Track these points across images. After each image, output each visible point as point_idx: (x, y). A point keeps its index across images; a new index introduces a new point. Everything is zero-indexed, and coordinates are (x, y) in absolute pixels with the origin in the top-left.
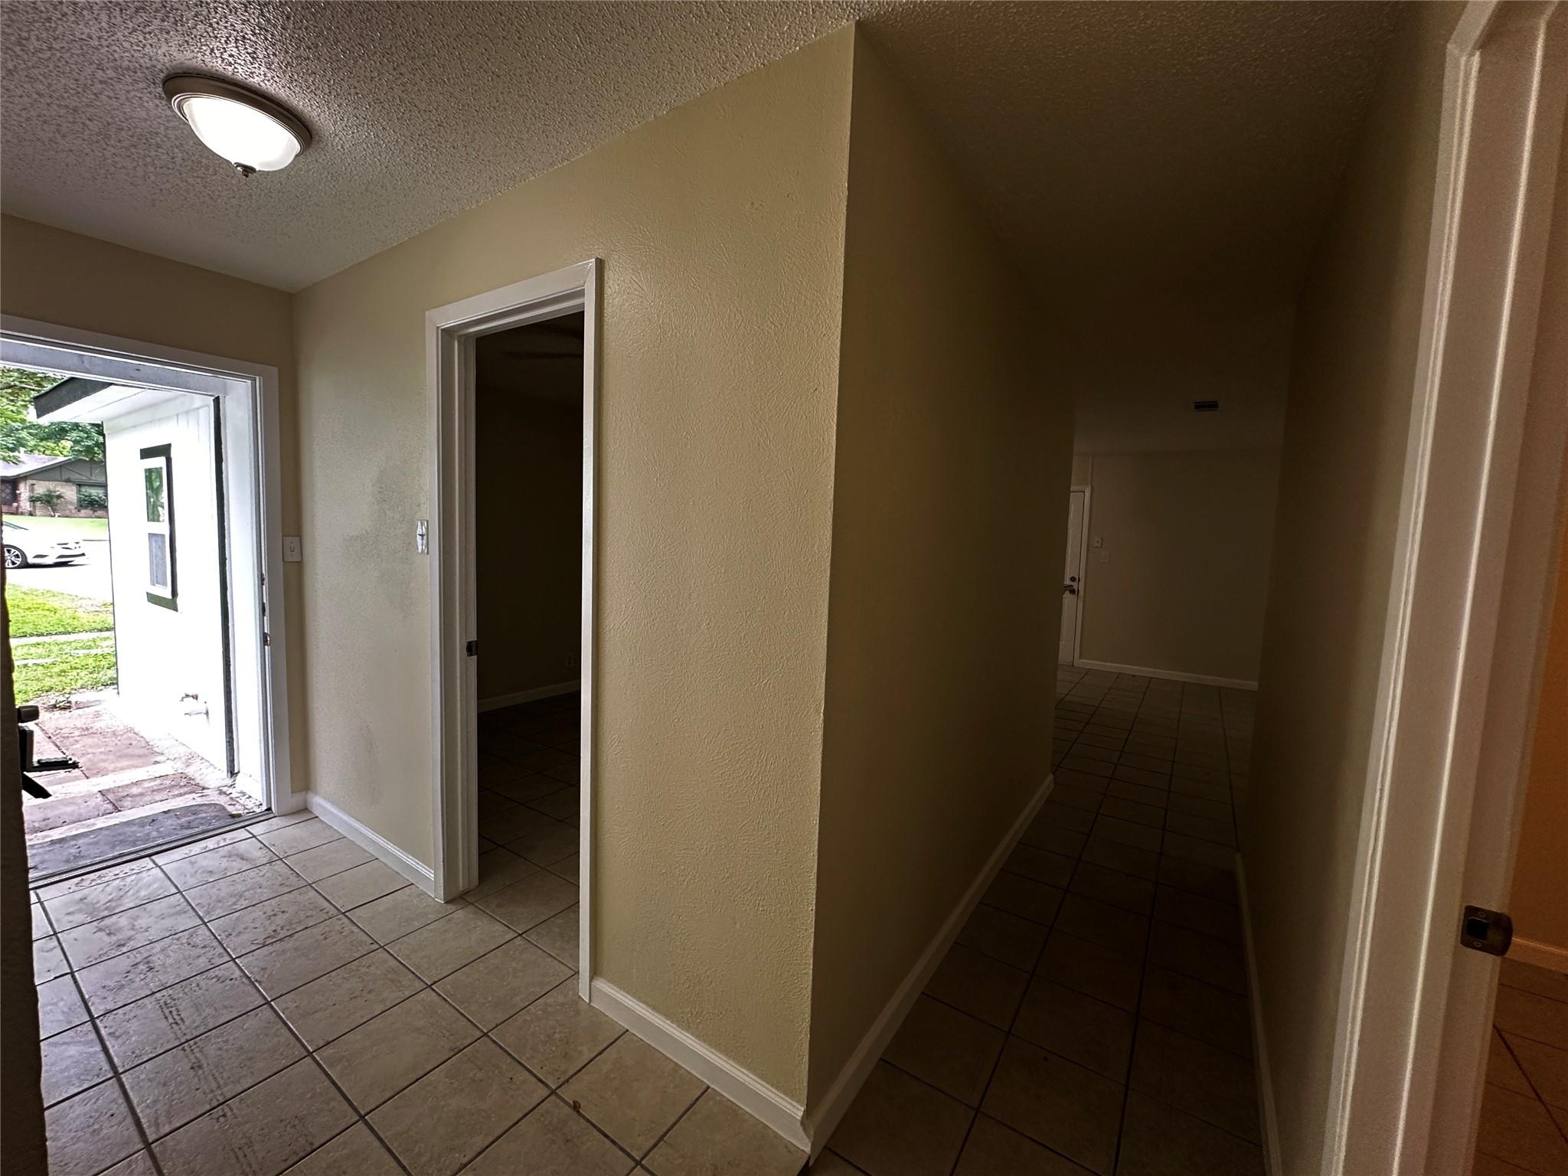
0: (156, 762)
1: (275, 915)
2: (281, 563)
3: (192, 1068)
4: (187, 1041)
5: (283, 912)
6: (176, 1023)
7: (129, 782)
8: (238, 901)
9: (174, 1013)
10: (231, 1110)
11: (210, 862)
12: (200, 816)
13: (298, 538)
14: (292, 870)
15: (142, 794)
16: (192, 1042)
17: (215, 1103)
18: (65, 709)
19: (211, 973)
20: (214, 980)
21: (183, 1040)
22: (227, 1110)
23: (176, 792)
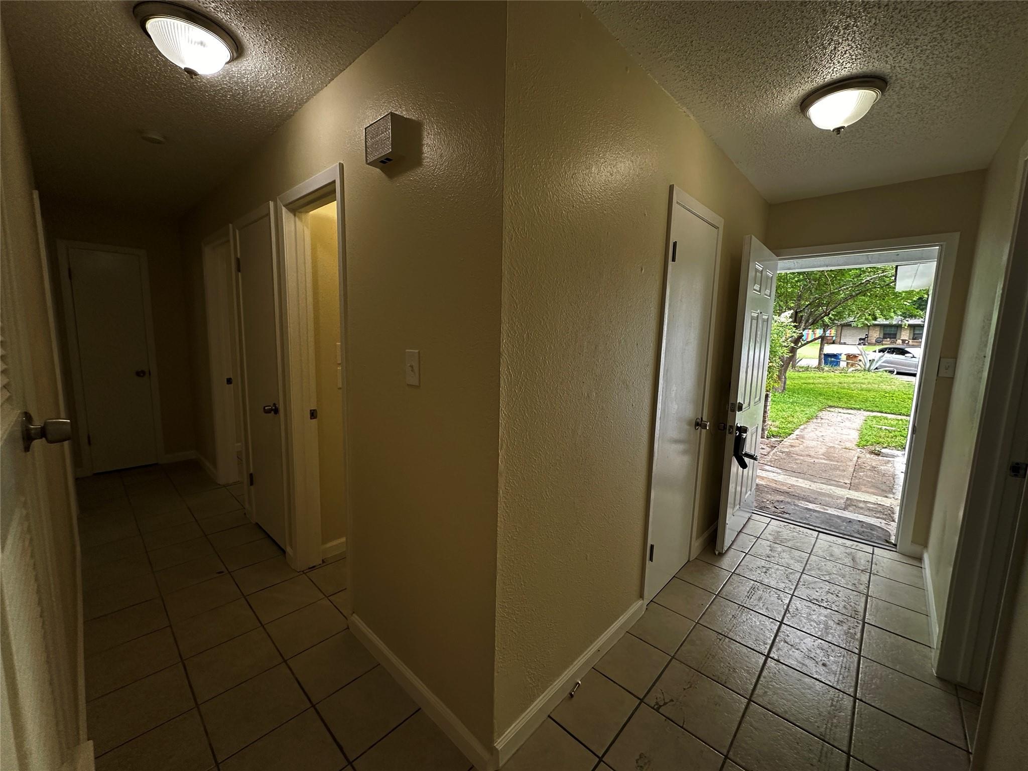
0: (886, 497)
1: (832, 594)
2: (935, 377)
3: (733, 616)
4: (743, 606)
5: (837, 596)
6: (748, 597)
7: (863, 500)
8: (826, 575)
9: (752, 594)
10: (724, 641)
11: (837, 551)
12: (873, 532)
13: (955, 359)
14: (869, 582)
15: (862, 508)
16: (744, 608)
17: (723, 633)
18: (876, 454)
19: (779, 592)
20: (777, 596)
21: (742, 605)
22: (723, 639)
23: (878, 515)
